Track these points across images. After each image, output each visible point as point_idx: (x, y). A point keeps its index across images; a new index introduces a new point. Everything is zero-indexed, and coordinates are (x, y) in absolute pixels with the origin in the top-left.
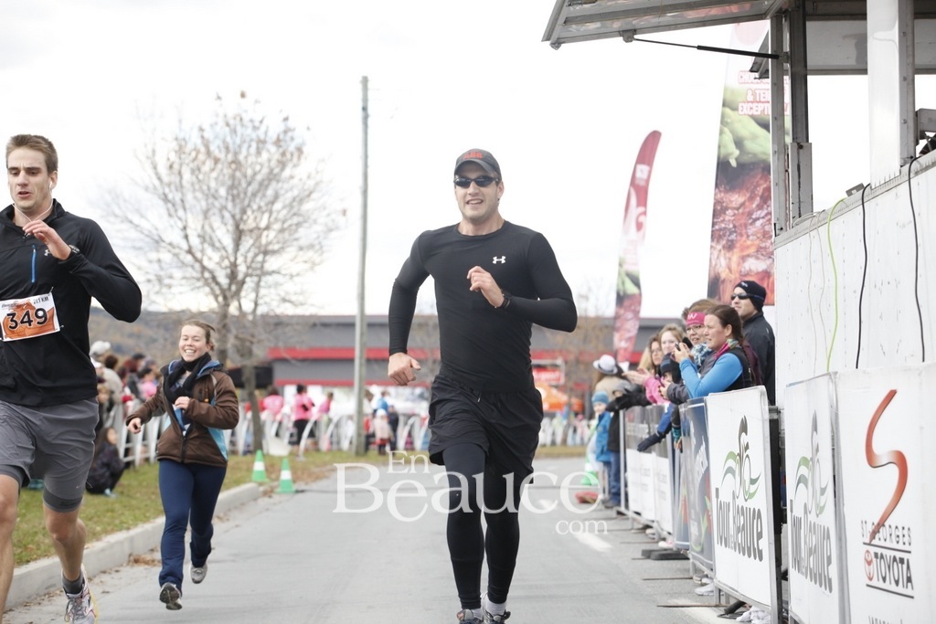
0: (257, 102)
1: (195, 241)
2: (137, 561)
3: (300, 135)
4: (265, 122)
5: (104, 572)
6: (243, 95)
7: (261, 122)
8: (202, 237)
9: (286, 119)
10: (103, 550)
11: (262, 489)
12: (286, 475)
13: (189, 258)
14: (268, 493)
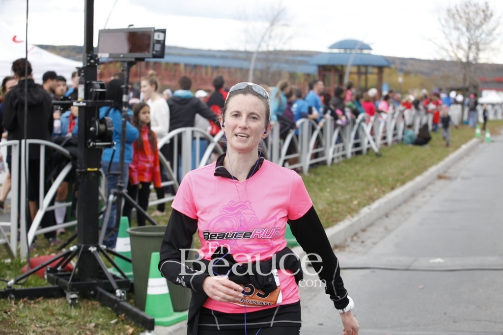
2: (440, 178)
11: (479, 140)
12: (488, 136)
14: (481, 142)
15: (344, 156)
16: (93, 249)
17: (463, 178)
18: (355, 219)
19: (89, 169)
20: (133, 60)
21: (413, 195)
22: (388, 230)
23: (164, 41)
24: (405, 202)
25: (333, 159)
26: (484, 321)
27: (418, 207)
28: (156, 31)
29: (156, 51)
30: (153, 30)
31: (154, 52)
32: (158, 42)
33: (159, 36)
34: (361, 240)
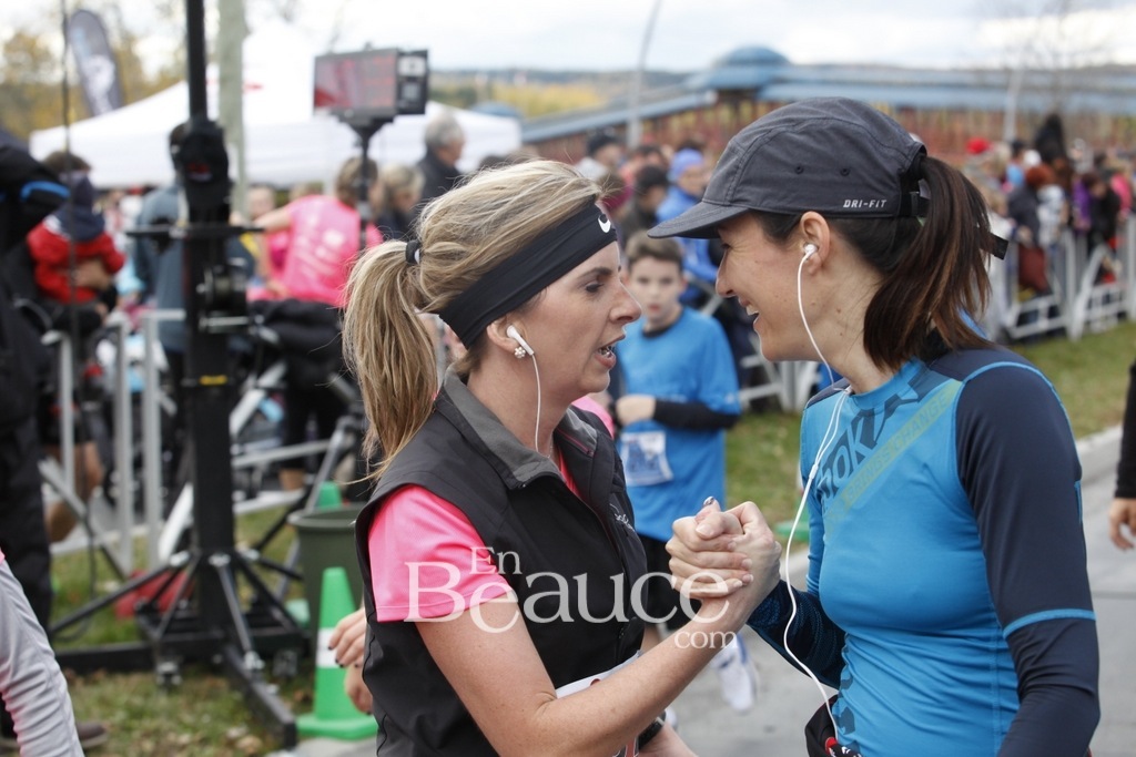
15: (1122, 315)
16: (219, 561)
19: (207, 380)
20: (368, 121)
23: (426, 76)
25: (1088, 323)
28: (401, 54)
29: (407, 100)
30: (395, 53)
31: (402, 103)
32: (411, 79)
33: (412, 66)
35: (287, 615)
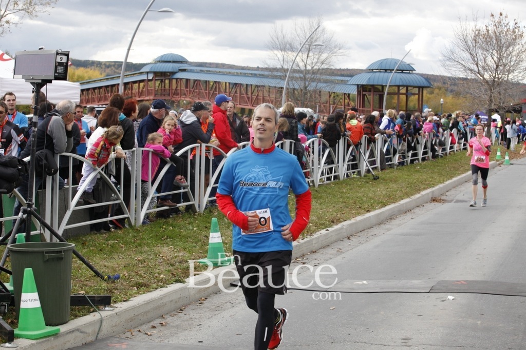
0: (506, 17)
1: (480, 69)
2: (434, 200)
3: (522, 29)
4: (509, 24)
5: (418, 207)
6: (501, 14)
7: (508, 24)
8: (484, 68)
9: (516, 24)
10: (419, 198)
11: (498, 163)
12: (507, 158)
13: (478, 75)
14: (499, 165)
17: (458, 201)
18: (306, 240)
20: (40, 81)
21: (391, 217)
22: (340, 251)
23: (67, 63)
24: (380, 224)
26: (362, 342)
27: (389, 230)
28: (58, 54)
29: (58, 73)
30: (55, 52)
31: (57, 74)
32: (61, 64)
33: (61, 59)
34: (303, 262)
35: (4, 287)
